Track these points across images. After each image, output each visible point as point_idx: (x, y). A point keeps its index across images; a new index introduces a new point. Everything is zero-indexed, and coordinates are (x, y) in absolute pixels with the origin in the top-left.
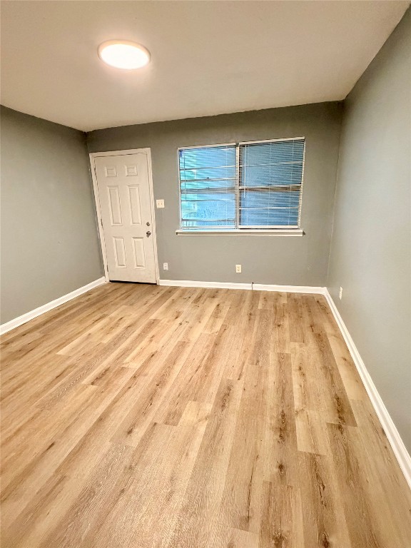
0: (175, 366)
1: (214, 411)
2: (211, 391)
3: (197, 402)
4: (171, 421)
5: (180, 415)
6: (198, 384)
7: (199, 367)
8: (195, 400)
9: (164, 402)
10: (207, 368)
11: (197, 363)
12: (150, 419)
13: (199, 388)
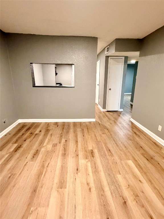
0: (61, 165)
1: (41, 148)
2: (42, 155)
3: (47, 150)
4: (55, 144)
5: (53, 146)
6: (47, 157)
7: (47, 167)
8: (48, 151)
9: (60, 149)
10: (43, 166)
11: (49, 169)
12: (62, 144)
13: (47, 155)
